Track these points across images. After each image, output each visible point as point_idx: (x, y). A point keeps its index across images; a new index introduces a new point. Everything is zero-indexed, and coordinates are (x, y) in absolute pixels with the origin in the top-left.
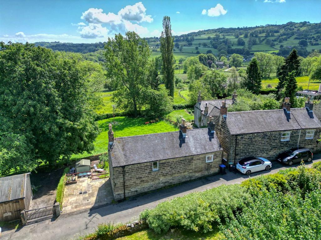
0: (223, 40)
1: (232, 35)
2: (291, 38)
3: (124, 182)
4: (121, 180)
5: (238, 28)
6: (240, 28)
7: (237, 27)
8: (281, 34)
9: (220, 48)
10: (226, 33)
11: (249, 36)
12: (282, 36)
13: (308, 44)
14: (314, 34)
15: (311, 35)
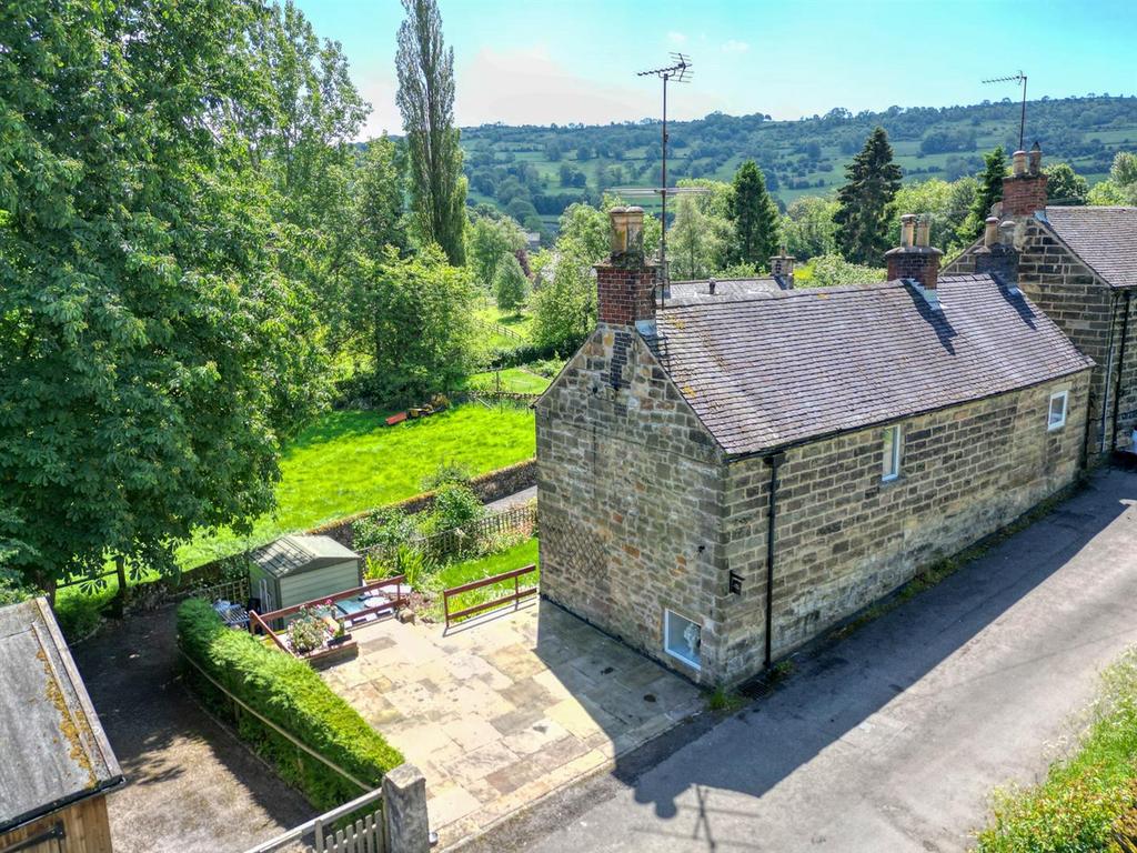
0: (510, 166)
1: (536, 150)
2: (726, 164)
3: (770, 562)
4: (756, 549)
5: (554, 128)
6: (560, 127)
7: (548, 125)
8: (693, 152)
9: (505, 194)
10: (515, 141)
11: (594, 155)
12: (696, 158)
13: (781, 183)
14: (789, 155)
15: (783, 157)
